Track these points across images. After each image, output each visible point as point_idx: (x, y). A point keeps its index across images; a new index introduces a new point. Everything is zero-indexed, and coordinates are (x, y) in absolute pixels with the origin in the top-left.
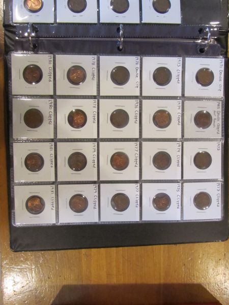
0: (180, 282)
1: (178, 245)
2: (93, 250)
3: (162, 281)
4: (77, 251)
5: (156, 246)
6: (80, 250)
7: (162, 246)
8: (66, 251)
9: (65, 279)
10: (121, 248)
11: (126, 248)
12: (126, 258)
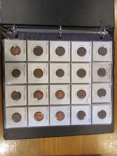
0: (90, 154)
1: (89, 135)
2: (46, 138)
3: (81, 154)
4: (38, 139)
5: (78, 136)
6: (39, 138)
7: (81, 136)
8: (32, 139)
9: (32, 153)
10: (60, 137)
11: (63, 137)
12: (63, 142)
